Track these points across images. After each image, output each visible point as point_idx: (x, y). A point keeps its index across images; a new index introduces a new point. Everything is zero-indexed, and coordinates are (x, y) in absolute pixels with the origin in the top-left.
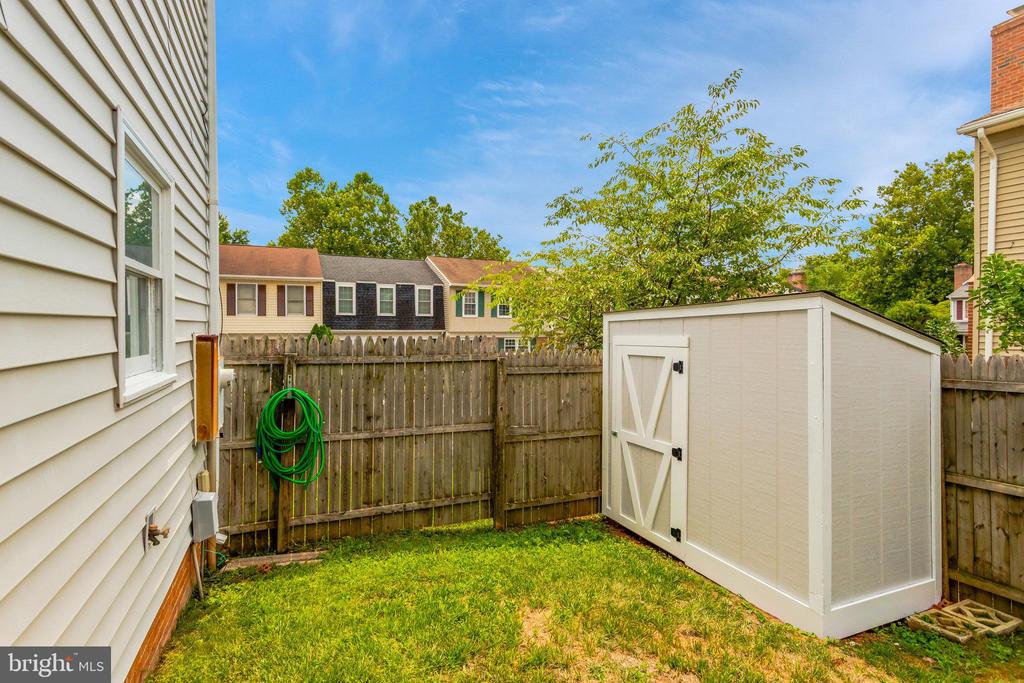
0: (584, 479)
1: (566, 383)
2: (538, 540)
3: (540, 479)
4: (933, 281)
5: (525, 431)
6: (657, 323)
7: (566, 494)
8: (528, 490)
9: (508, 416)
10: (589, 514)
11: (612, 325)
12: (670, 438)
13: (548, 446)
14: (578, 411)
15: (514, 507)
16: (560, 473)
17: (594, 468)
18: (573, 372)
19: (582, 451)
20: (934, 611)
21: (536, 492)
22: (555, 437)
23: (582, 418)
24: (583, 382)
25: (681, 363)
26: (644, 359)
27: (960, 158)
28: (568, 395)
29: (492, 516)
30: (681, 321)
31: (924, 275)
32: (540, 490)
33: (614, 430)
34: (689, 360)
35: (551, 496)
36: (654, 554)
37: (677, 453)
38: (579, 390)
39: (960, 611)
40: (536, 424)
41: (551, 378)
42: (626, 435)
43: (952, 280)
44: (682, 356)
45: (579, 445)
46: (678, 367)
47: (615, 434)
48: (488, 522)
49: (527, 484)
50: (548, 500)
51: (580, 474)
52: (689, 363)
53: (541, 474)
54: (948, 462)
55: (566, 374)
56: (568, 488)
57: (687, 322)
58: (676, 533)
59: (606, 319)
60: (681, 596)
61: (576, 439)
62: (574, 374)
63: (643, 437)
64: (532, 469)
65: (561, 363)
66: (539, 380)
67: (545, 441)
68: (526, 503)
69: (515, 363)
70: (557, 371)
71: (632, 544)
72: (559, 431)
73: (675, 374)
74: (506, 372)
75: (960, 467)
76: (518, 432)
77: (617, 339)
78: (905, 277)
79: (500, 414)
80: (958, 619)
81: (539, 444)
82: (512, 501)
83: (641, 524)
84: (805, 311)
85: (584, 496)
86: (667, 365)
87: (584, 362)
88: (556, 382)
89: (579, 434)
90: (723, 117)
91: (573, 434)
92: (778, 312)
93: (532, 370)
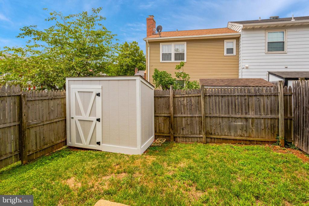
0: (59, 136)
1: (52, 103)
2: (48, 161)
3: (41, 139)
4: (131, 71)
5: (35, 123)
6: (90, 81)
7: (53, 142)
8: (37, 145)
9: (27, 117)
10: (61, 147)
11: (70, 81)
12: (95, 116)
13: (45, 127)
14: (56, 112)
15: (31, 153)
16: (50, 135)
17: (63, 131)
18: (54, 98)
19: (58, 126)
20: (154, 142)
21: (40, 145)
22: (48, 123)
23: (58, 115)
24: (58, 101)
25: (99, 93)
26: (84, 93)
27: (135, 43)
28: (52, 107)
29: (20, 160)
30: (99, 81)
31: (129, 70)
32: (42, 144)
33: (72, 117)
34: (102, 92)
35: (47, 145)
36: (92, 152)
37: (98, 120)
38: (57, 105)
39: (158, 141)
40: (39, 119)
41: (45, 101)
42: (77, 118)
43: (134, 71)
44: (100, 91)
45: (57, 124)
46: (98, 95)
47: (73, 118)
48: (20, 162)
49: (36, 143)
50: (46, 147)
51: (58, 134)
52: (102, 93)
53: (42, 137)
54: (155, 111)
55: (51, 99)
56: (53, 140)
57: (101, 81)
58: (98, 143)
59: (67, 79)
60: (108, 158)
61: (56, 122)
62: (54, 99)
63: (85, 117)
64: (38, 137)
65: (49, 95)
66: (40, 102)
67: (43, 125)
68: (36, 150)
69: (30, 96)
70: (48, 98)
71: (82, 151)
72: (49, 120)
73: (97, 97)
74: (26, 100)
75: (157, 112)
76: (32, 123)
77: (72, 86)
78: (125, 70)
79: (24, 117)
80: (158, 142)
81: (41, 127)
82: (29, 151)
83: (85, 144)
84: (135, 80)
85: (60, 141)
86: (94, 95)
87: (58, 94)
88: (47, 102)
89: (57, 120)
90: (96, 19)
91: (55, 121)
92: (129, 80)
93: (37, 98)
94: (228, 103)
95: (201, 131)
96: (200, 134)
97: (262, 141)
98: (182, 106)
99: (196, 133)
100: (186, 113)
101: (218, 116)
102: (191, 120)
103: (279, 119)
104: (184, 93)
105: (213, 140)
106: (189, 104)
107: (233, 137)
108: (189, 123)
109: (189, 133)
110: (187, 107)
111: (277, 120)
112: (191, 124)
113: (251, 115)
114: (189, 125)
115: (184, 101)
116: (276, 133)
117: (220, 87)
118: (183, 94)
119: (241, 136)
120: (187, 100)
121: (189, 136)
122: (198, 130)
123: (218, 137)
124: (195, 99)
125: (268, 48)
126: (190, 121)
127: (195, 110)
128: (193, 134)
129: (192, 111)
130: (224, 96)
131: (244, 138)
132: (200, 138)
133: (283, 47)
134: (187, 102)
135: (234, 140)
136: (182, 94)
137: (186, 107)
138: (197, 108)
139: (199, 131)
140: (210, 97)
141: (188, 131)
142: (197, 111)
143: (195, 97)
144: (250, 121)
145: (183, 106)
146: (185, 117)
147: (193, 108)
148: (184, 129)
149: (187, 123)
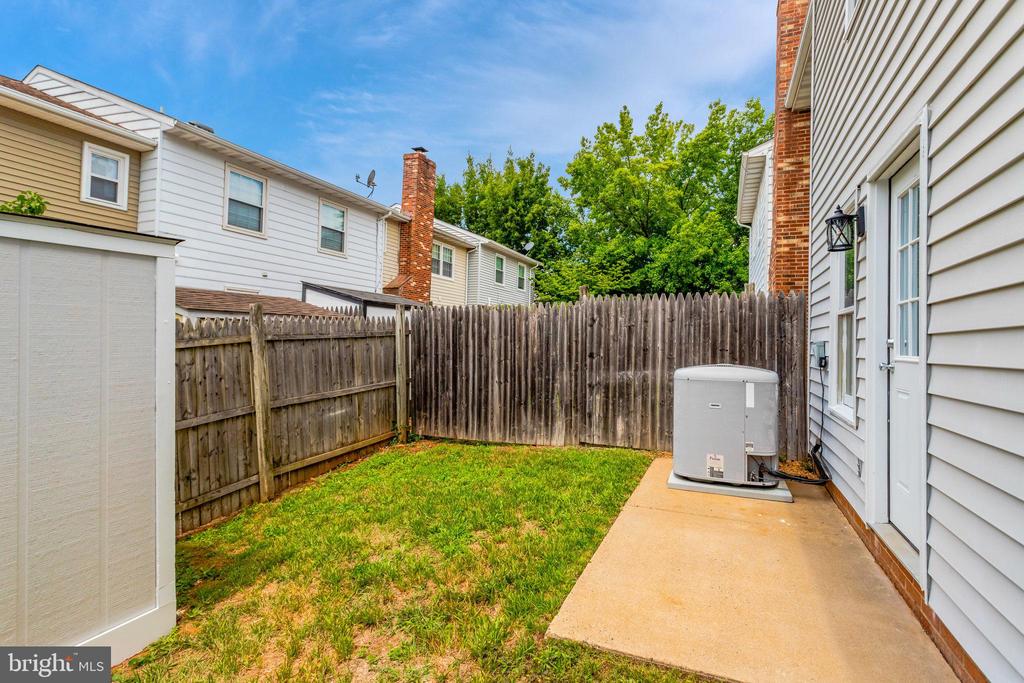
84: (155, 258)
94: (317, 362)
95: (250, 464)
96: (247, 476)
97: (373, 445)
98: (186, 384)
99: (235, 479)
100: (199, 414)
101: (296, 402)
102: (219, 433)
103: (395, 387)
104: (192, 334)
105: (284, 479)
106: (212, 373)
107: (329, 454)
108: (211, 448)
109: (213, 487)
110: (205, 386)
111: (392, 390)
112: (221, 449)
113: (358, 385)
114: (210, 456)
115: (193, 363)
116: (392, 419)
117: (223, 316)
118: (191, 339)
119: (343, 445)
120: (204, 359)
121: (217, 495)
122: (241, 464)
123: (299, 465)
124: (230, 354)
125: (229, 213)
126: (214, 440)
127: (232, 392)
128: (227, 484)
129: (221, 399)
130: (307, 340)
131: (348, 448)
132: (248, 491)
133: (260, 223)
134: (205, 370)
135: (330, 460)
136: (186, 336)
137: (200, 388)
138: (237, 387)
139: (245, 464)
140: (273, 346)
141: (209, 478)
142: (238, 397)
143: (230, 348)
144: (356, 399)
145: (190, 385)
146: (195, 428)
147: (223, 386)
148: (194, 475)
149: (205, 448)
